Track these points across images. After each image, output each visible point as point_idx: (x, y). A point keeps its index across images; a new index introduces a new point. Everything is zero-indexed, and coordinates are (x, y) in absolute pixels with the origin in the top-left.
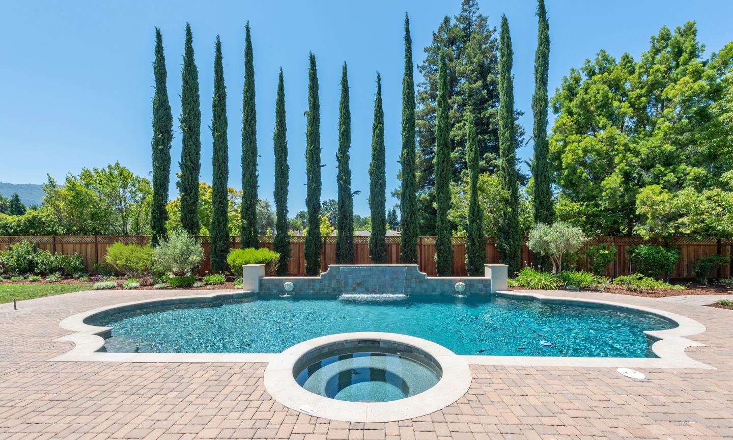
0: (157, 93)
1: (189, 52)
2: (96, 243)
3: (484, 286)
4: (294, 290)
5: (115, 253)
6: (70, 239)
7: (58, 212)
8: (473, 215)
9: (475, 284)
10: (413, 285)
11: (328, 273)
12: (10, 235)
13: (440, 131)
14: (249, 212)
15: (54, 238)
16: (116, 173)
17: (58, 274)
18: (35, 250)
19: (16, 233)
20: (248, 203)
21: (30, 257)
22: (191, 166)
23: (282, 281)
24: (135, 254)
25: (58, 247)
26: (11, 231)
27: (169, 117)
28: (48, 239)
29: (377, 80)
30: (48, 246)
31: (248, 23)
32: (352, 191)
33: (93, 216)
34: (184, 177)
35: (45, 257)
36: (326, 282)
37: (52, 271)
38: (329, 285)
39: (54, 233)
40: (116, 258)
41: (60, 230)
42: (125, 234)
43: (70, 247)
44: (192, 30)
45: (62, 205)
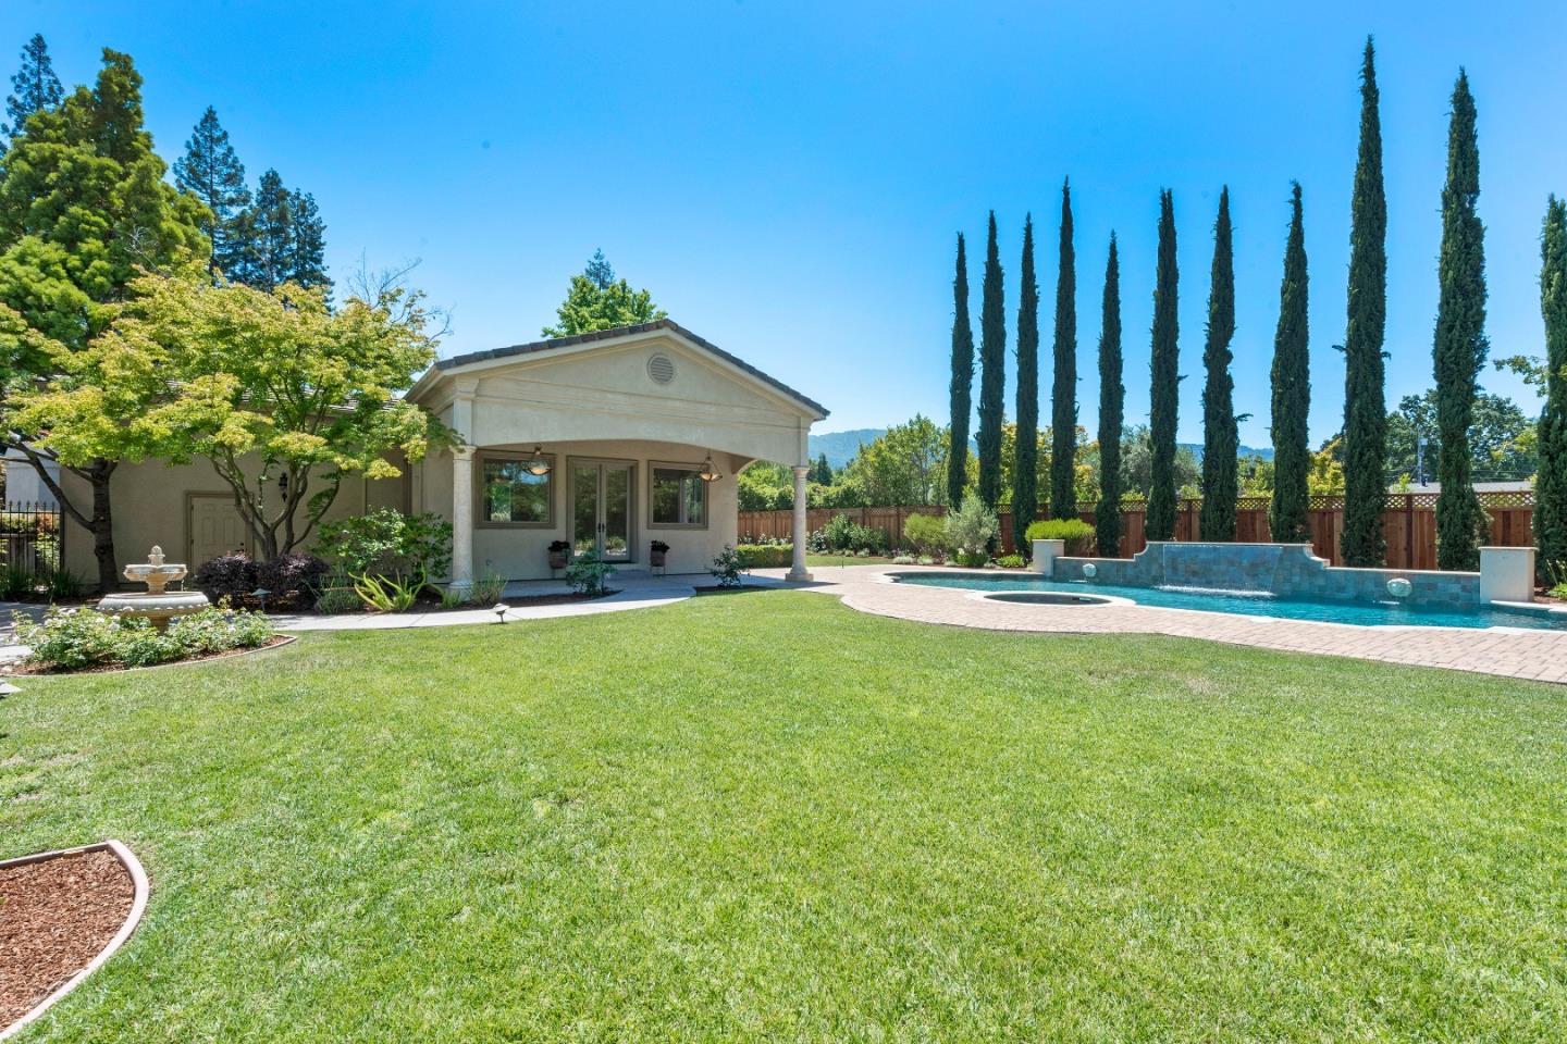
0: (957, 322)
1: (993, 250)
2: (898, 515)
3: (1464, 589)
4: (1097, 576)
5: (914, 524)
6: (877, 511)
7: (867, 481)
8: (1547, 440)
9: (1440, 584)
10: (1296, 579)
11: (1145, 554)
12: (831, 508)
13: (1447, 263)
14: (1060, 467)
15: (863, 511)
16: (916, 427)
17: (866, 550)
18: (849, 524)
19: (835, 506)
20: (1060, 453)
21: (845, 532)
22: (992, 411)
23: (1082, 563)
24: (930, 526)
25: (867, 520)
26: (832, 504)
27: (970, 347)
28: (858, 512)
29: (1293, 197)
30: (859, 519)
31: (1066, 183)
32: (1236, 414)
33: (895, 484)
34: (984, 426)
35: (857, 532)
36: (1143, 567)
37: (861, 546)
38: (1148, 572)
39: (863, 505)
40: (913, 530)
41: (868, 502)
42: (926, 504)
43: (876, 520)
44: (997, 221)
45: (870, 472)
